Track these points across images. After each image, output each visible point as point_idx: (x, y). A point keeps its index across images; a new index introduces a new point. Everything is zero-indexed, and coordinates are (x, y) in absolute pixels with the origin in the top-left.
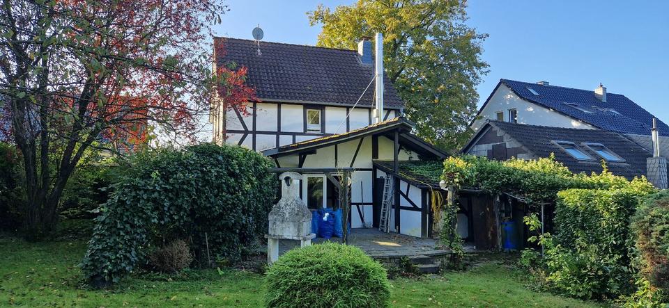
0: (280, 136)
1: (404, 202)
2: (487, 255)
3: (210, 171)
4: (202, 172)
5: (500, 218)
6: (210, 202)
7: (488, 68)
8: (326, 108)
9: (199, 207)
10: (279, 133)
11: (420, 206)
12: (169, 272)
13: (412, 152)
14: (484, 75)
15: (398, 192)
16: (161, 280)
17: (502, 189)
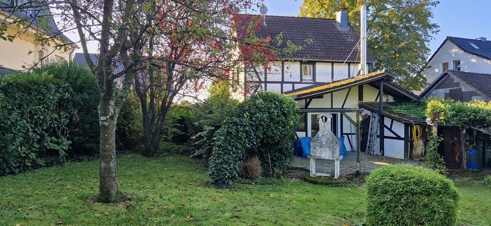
0: (284, 84)
1: (387, 133)
2: (457, 173)
3: (273, 112)
4: (269, 112)
5: (466, 146)
6: (273, 133)
7: (439, 28)
8: (317, 63)
9: (267, 136)
10: (282, 82)
11: (403, 136)
12: (251, 178)
13: (389, 96)
14: (434, 34)
15: (382, 126)
16: (249, 184)
17: (469, 124)
